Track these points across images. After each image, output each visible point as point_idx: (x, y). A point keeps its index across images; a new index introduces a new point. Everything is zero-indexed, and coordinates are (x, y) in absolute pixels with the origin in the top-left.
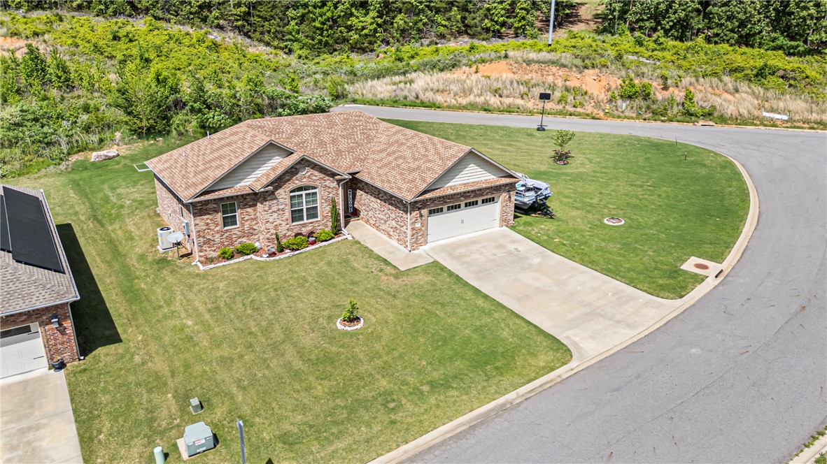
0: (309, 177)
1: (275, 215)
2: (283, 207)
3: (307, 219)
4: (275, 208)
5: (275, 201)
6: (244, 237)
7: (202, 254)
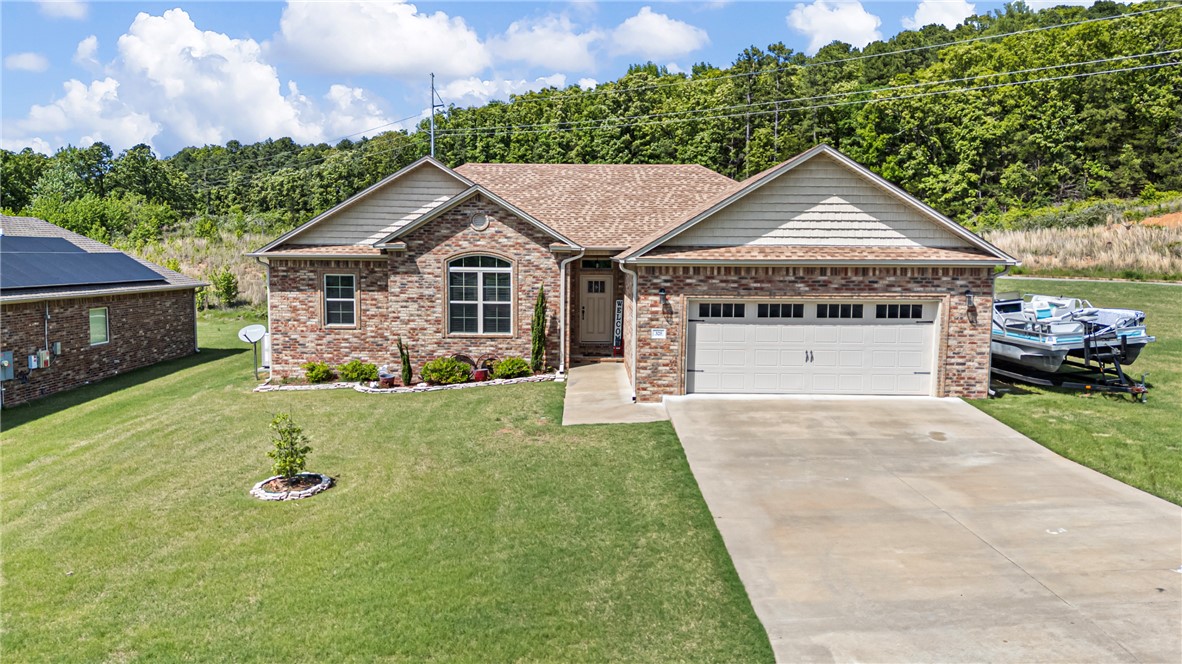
0: (492, 237)
1: (413, 307)
2: (430, 292)
3: (484, 331)
4: (413, 292)
5: (415, 278)
6: (364, 349)
7: (278, 367)
